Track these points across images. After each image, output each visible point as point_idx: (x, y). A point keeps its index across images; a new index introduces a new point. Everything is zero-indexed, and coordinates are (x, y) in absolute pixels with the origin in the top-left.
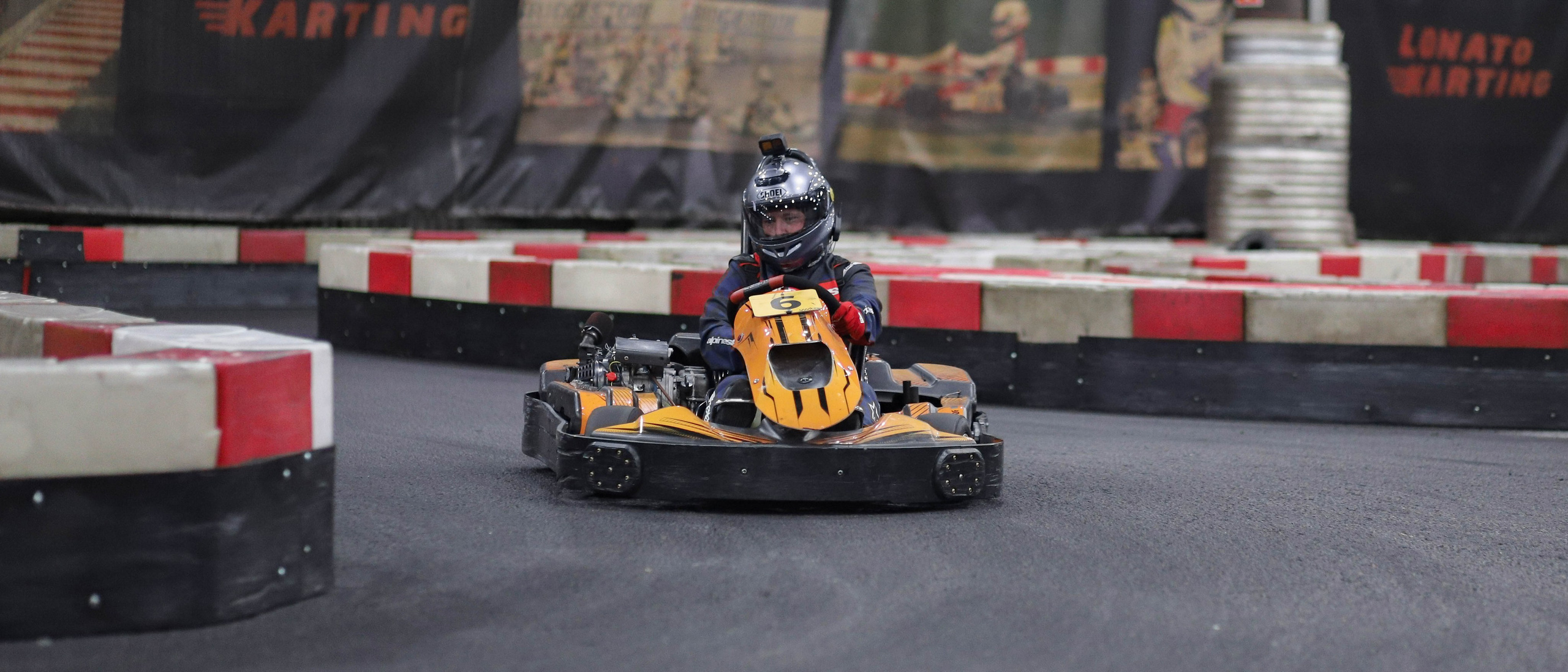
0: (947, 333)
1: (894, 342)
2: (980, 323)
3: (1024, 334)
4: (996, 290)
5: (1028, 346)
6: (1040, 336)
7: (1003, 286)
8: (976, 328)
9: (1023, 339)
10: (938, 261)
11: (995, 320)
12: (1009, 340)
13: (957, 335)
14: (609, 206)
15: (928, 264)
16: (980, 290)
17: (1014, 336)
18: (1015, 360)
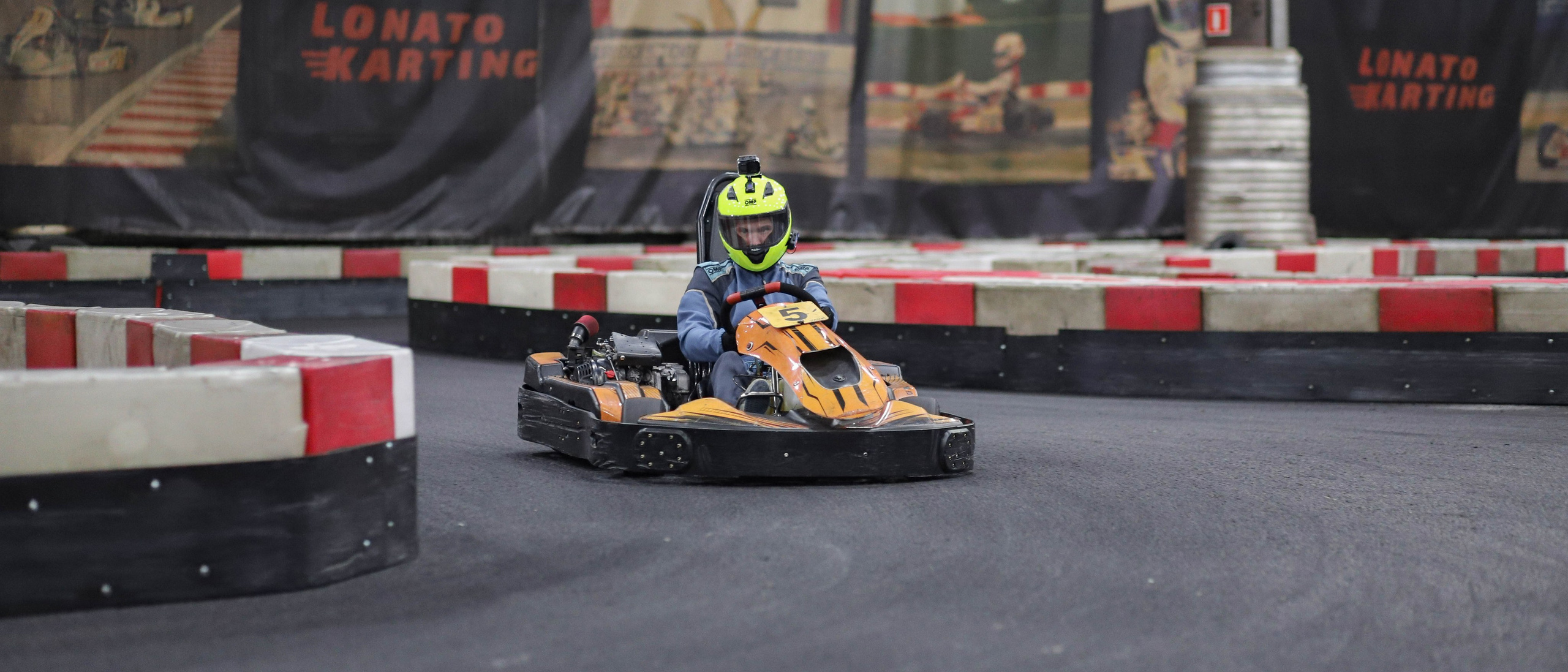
0: (945, 328)
1: (900, 337)
2: (974, 320)
3: (1012, 328)
4: (987, 290)
5: (1015, 338)
6: (1025, 329)
7: (992, 286)
8: (970, 324)
9: (1011, 332)
10: (945, 265)
11: (987, 316)
12: (998, 334)
13: (954, 329)
14: (666, 223)
15: (936, 268)
16: (973, 290)
17: (1002, 330)
18: (1005, 350)
